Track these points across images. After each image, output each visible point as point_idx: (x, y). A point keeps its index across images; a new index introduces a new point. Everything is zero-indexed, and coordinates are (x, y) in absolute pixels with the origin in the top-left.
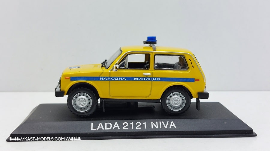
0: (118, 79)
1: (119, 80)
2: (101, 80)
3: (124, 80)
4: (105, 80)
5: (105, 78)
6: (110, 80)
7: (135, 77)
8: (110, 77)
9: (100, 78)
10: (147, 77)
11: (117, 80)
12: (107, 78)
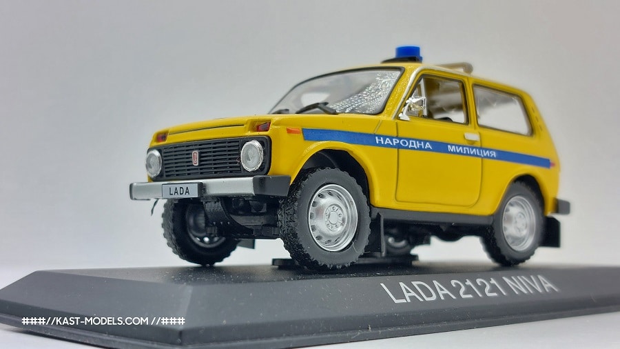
0: (415, 146)
1: (418, 149)
2: (380, 145)
3: (428, 149)
4: (388, 146)
5: (388, 141)
6: (399, 147)
7: (449, 144)
8: (397, 137)
9: (377, 138)
10: (472, 145)
11: (414, 149)
12: (391, 138)
